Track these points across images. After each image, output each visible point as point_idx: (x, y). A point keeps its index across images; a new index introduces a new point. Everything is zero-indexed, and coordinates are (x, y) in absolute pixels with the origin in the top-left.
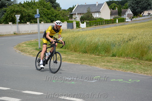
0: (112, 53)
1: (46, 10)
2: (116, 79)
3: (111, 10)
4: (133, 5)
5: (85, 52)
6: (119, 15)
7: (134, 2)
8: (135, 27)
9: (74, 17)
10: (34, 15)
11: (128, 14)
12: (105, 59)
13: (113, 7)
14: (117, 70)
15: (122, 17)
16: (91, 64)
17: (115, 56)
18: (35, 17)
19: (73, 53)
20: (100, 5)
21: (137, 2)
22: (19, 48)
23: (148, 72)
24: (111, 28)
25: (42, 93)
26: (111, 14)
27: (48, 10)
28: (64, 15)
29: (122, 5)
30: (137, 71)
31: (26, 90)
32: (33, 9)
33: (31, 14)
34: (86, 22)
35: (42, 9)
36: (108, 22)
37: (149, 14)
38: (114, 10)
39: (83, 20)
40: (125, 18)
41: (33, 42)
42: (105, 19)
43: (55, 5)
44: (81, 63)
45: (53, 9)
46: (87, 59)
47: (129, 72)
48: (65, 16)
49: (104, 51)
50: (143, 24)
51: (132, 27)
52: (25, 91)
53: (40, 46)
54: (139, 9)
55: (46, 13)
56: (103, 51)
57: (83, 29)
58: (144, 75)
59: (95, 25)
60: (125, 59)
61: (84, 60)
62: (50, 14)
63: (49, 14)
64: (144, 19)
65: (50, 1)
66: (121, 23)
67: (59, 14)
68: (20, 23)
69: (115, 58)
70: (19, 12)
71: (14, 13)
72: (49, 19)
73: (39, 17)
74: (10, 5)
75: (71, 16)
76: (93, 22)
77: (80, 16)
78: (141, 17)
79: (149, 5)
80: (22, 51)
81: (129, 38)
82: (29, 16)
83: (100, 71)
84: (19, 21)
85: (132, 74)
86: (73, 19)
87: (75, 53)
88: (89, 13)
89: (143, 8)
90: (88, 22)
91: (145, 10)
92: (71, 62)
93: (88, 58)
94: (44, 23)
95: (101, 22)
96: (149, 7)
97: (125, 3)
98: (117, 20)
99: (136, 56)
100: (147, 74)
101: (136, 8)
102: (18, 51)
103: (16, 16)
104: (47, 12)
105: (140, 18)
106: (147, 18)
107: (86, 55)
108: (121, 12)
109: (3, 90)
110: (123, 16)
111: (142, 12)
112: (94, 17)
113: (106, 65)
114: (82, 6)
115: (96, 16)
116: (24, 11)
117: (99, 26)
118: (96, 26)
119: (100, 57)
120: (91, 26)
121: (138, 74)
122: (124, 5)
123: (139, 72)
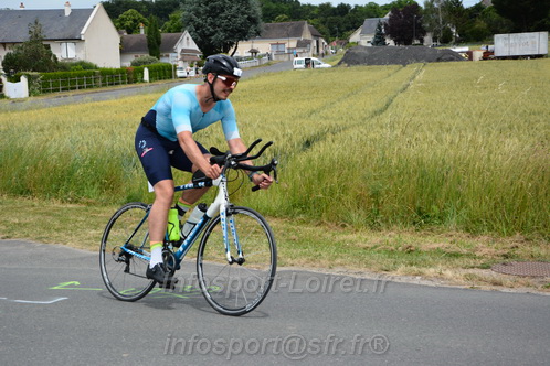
0: (128, 191)
3: (120, 33)
4: (199, 20)
5: (23, 191)
6: (151, 55)
7: (201, 10)
11: (183, 50)
12: (102, 214)
13: (128, 23)
15: (164, 60)
16: (46, 234)
20: (81, 15)
21: (215, 7)
24: (122, 100)
26: (125, 50)
29: (161, 18)
34: (29, 77)
36: (111, 78)
37: (254, 52)
38: (134, 35)
40: (173, 64)
42: (101, 65)
44: (4, 232)
46: (31, 219)
49: (97, 185)
54: (221, 35)
56: (93, 183)
57: (14, 101)
59: (63, 90)
61: (17, 221)
66: (160, 82)
76: (56, 78)
77: (3, 53)
79: (253, 21)
83: (82, 259)
88: (36, 42)
89: (232, 31)
90: (35, 78)
91: (241, 39)
93: (35, 213)
95: (85, 78)
97: (171, 11)
98: (146, 72)
101: (211, 30)
106: (249, 65)
107: (27, 201)
108: (159, 43)
110: (168, 56)
111: (232, 44)
112: (59, 60)
114: (8, 13)
115: (65, 53)
117: (78, 91)
118: (66, 93)
119: (84, 206)
120: (48, 91)
121: (217, 264)
122: (169, 19)
123: (219, 257)
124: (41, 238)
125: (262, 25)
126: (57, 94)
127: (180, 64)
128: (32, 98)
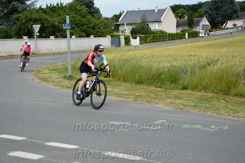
0: (182, 84)
1: (79, 17)
2: (191, 124)
3: (177, 19)
4: (211, 12)
5: (140, 82)
6: (189, 27)
7: (212, 8)
8: (214, 45)
9: (121, 28)
10: (60, 25)
11: (203, 25)
12: (172, 93)
13: (180, 15)
14: (191, 110)
15: (194, 30)
16: (150, 100)
17: (187, 89)
18: (64, 28)
19: (121, 84)
20: (161, 12)
21: (217, 6)
22: (39, 75)
23: (240, 114)
24: (178, 46)
25: (77, 147)
26: (178, 25)
27: (82, 18)
28: (106, 26)
29: (193, 11)
30: (223, 112)
31: (52, 142)
32: (59, 16)
33: (56, 23)
34: (140, 37)
35: (73, 17)
36: (172, 37)
37: (235, 25)
38: (182, 19)
39: (134, 33)
40: (198, 31)
41: (59, 66)
42: (168, 32)
43: (92, 10)
44: (134, 99)
45: (90, 16)
46: (144, 94)
47: (209, 113)
48: (108, 27)
49: (170, 80)
50: (226, 40)
51: (210, 45)
52: (50, 142)
53: (71, 72)
54: (220, 18)
55: (80, 22)
56: (168, 80)
57: (135, 47)
58: (234, 118)
60: (202, 93)
61: (138, 94)
62: (85, 24)
63: (83, 24)
64: (227, 33)
65: (85, 5)
66: (193, 39)
67: (99, 24)
68: (40, 37)
69: (187, 92)
70: (39, 20)
71: (31, 23)
72: (84, 31)
73: (69, 27)
74: (25, 9)
75: (117, 27)
76: (150, 37)
77: (131, 28)
78: (223, 29)
79: (235, 12)
80: (43, 79)
81: (207, 61)
82: (54, 26)
83: (166, 111)
84: (38, 34)
85: (214, 116)
86: (119, 32)
87: (124, 84)
88: (144, 23)
89: (225, 16)
90: (142, 37)
91: (229, 20)
92: (119, 97)
93: (145, 92)
94: (76, 37)
95: (162, 37)
96: (235, 15)
97: (198, 9)
98: (187, 34)
99: (219, 88)
100: (238, 117)
101: (216, 16)
102: (37, 80)
103: (34, 26)
104: (80, 20)
105: (222, 32)
107: (141, 86)
108: (193, 22)
109: (16, 141)
110: (196, 28)
111: (225, 22)
112: (152, 30)
113: (173, 102)
114: (133, 12)
115: (154, 27)
116: (46, 19)
117: (158, 43)
118: (154, 43)
119: (164, 89)
120: (147, 42)
121: (225, 117)
122: (197, 12)
123: (225, 114)
124: (148, 102)
125: (239, 13)
126: (151, 44)
127: (201, 31)
128: (141, 45)
